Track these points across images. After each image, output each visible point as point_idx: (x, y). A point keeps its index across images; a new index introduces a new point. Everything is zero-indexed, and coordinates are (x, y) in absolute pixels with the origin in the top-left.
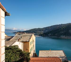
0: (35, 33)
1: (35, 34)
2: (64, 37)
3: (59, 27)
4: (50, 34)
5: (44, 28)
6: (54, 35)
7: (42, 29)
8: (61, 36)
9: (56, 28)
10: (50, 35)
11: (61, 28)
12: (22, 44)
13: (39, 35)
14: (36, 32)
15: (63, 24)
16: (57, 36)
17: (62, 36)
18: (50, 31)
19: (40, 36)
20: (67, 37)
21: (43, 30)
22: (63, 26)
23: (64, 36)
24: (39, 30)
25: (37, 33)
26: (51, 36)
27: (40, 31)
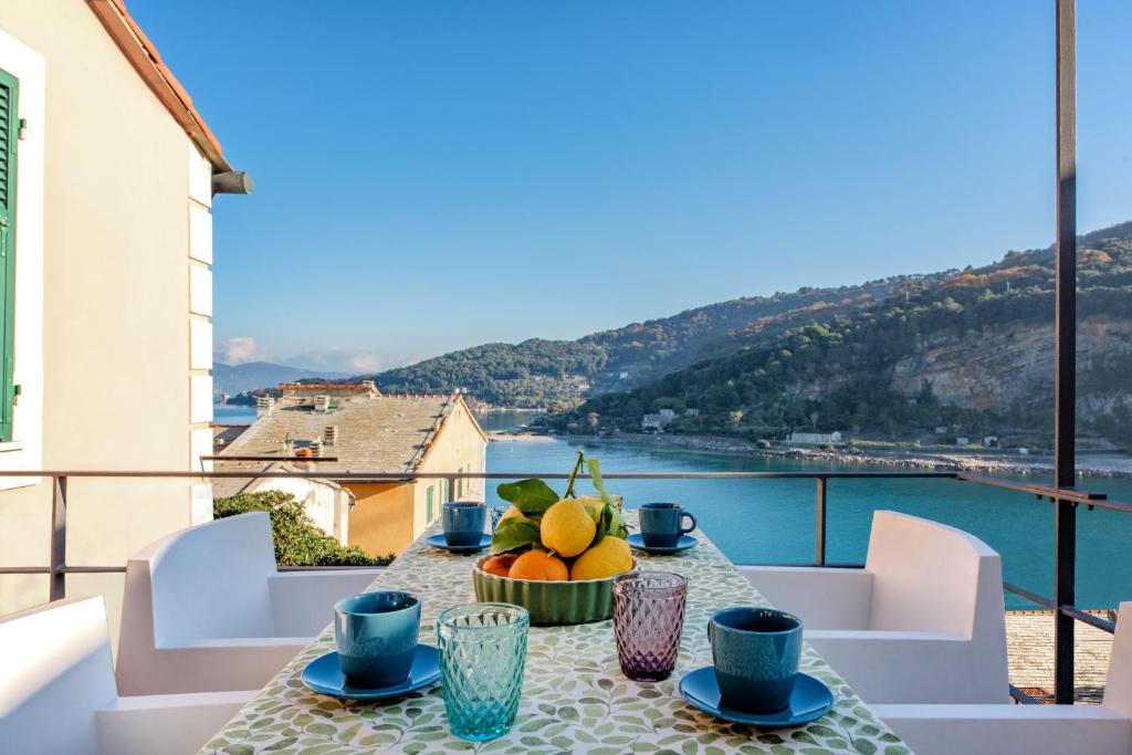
0: (492, 399)
1: (485, 409)
2: (823, 447)
3: (773, 325)
4: (669, 415)
5: (601, 338)
6: (713, 426)
7: (568, 348)
8: (797, 437)
9: (741, 339)
10: (669, 429)
11: (792, 344)
12: (337, 501)
13: (540, 427)
14: (498, 386)
15: (827, 295)
16: (751, 437)
17: (811, 438)
18: (670, 371)
19: (544, 433)
20: (865, 450)
21: (580, 369)
22: (823, 316)
23: (836, 435)
24: (534, 370)
25: (508, 402)
26: (677, 439)
27: (551, 380)
